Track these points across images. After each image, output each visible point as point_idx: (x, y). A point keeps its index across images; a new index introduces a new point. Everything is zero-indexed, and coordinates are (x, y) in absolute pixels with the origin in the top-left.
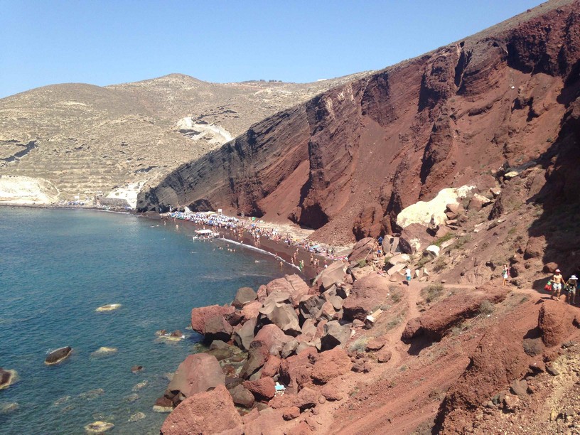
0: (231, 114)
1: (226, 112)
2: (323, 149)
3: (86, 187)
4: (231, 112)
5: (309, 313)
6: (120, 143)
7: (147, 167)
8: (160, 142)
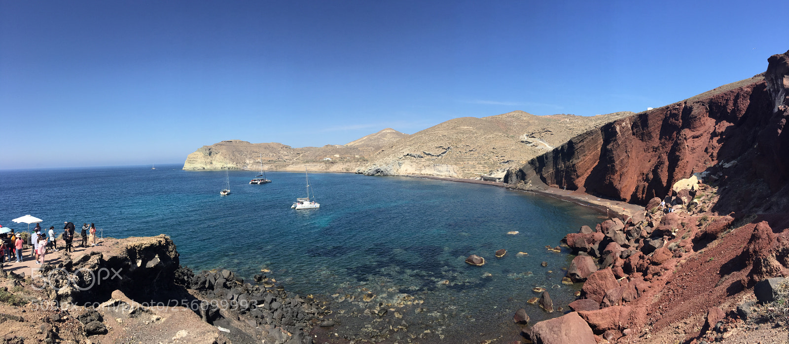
0: (549, 133)
1: (546, 131)
2: (614, 152)
3: (475, 170)
4: (549, 131)
5: (632, 236)
6: (492, 148)
7: (506, 161)
8: (513, 147)
